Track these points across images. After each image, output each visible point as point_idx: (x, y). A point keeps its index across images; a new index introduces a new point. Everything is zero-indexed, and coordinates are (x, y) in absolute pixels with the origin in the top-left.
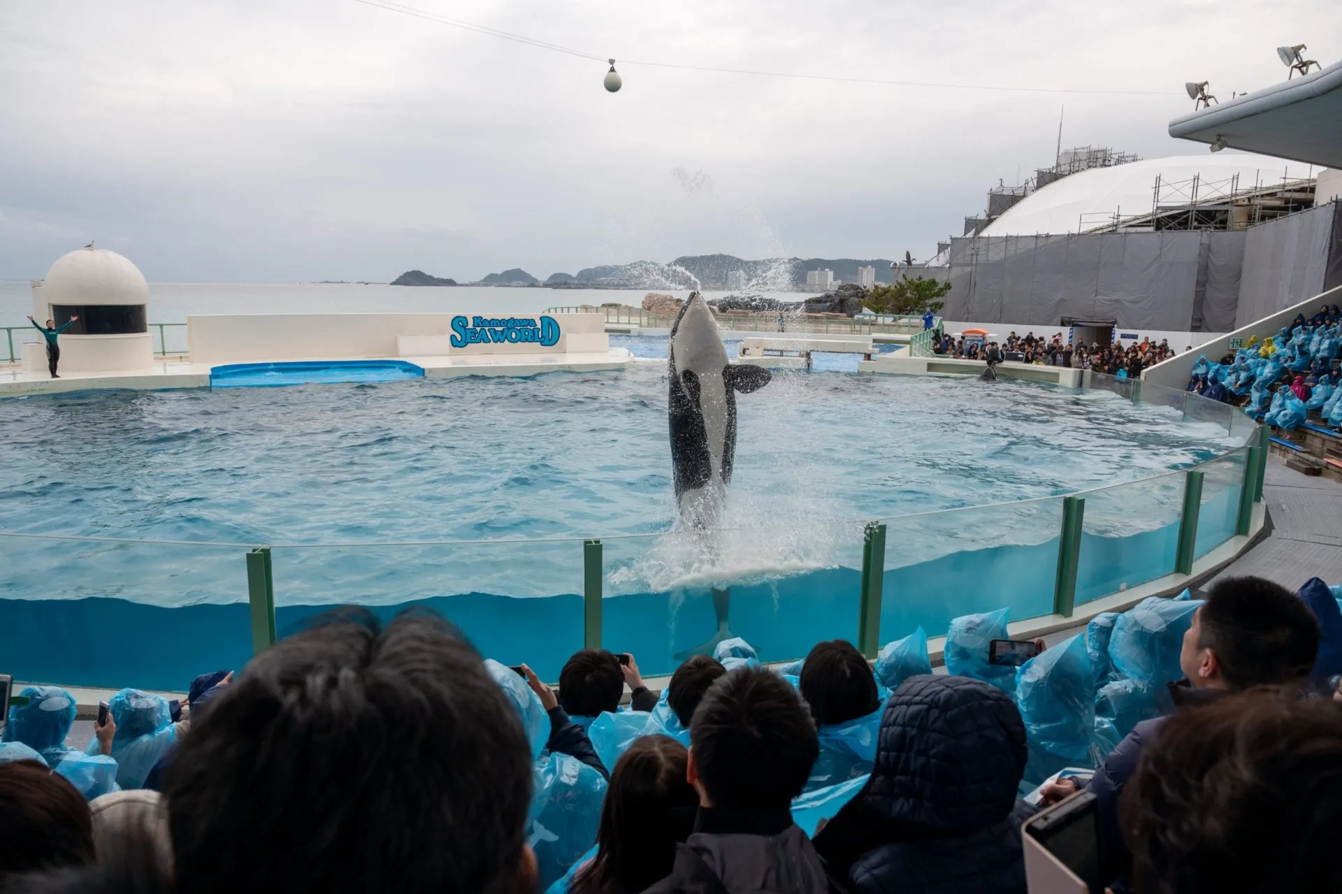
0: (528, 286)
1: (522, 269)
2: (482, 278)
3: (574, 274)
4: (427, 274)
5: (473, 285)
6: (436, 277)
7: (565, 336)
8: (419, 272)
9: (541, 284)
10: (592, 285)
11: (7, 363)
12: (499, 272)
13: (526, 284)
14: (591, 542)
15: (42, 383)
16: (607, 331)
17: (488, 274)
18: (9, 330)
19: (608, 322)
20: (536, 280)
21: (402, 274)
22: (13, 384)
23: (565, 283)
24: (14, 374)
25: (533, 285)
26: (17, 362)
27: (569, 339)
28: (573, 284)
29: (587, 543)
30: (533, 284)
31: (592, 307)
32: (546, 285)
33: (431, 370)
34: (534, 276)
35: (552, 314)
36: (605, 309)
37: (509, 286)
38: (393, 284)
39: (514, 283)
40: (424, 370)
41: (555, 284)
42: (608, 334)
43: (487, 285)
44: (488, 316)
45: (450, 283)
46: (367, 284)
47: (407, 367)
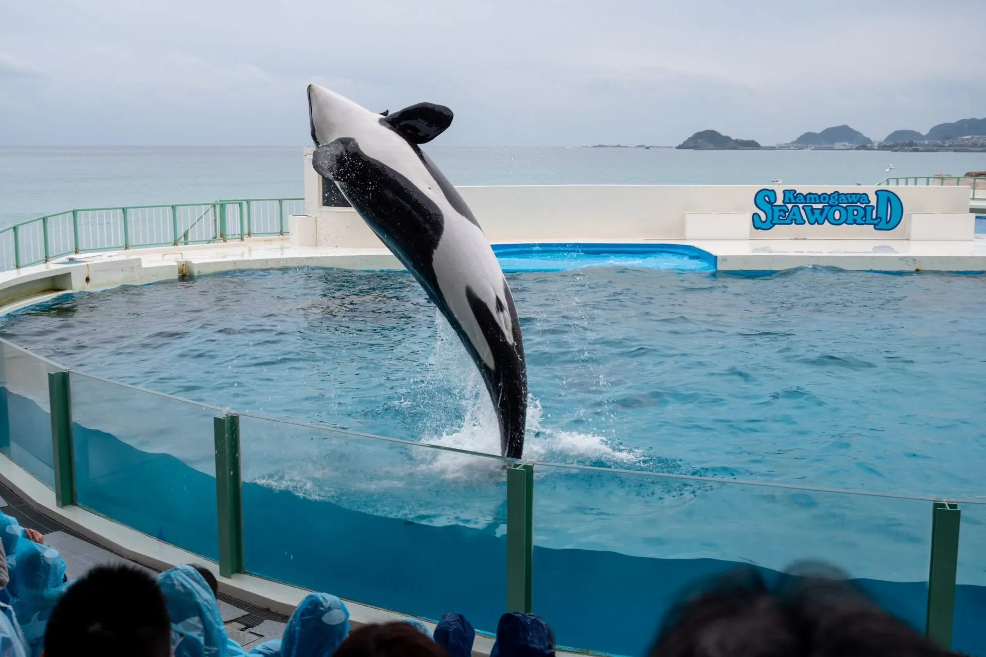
0: (857, 149)
1: (851, 127)
2: (795, 139)
3: (925, 132)
4: (724, 134)
5: (781, 148)
6: (734, 138)
7: (910, 215)
8: (713, 131)
9: (876, 147)
10: (950, 146)
11: (277, 237)
12: (818, 131)
13: (854, 146)
14: (943, 505)
15: (308, 258)
16: (972, 210)
17: (802, 133)
18: (280, 201)
19: (973, 199)
20: (869, 140)
21: (691, 135)
22: (281, 258)
23: (911, 144)
24: (282, 248)
25: (864, 147)
26: (285, 236)
27: (914, 221)
28: (921, 146)
29: (937, 506)
30: (864, 144)
31: (950, 177)
32: (882, 147)
33: (725, 259)
34: (866, 135)
35: (892, 187)
36: (971, 180)
37: (832, 149)
38: (679, 147)
39: (837, 145)
40: (716, 257)
41: (896, 145)
42: (974, 215)
43: (801, 148)
44: (803, 189)
45: (752, 145)
46: (648, 148)
47: (696, 254)
